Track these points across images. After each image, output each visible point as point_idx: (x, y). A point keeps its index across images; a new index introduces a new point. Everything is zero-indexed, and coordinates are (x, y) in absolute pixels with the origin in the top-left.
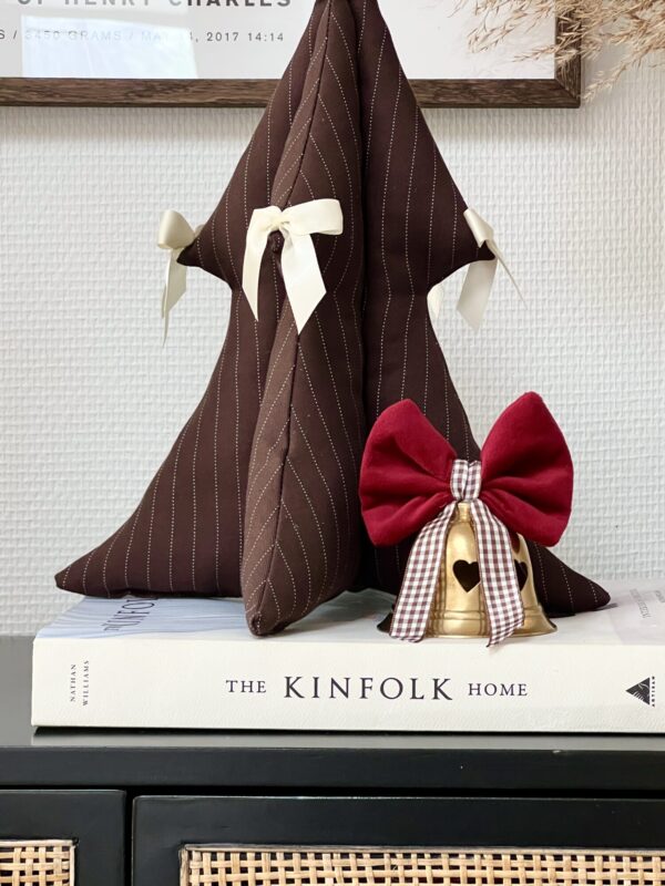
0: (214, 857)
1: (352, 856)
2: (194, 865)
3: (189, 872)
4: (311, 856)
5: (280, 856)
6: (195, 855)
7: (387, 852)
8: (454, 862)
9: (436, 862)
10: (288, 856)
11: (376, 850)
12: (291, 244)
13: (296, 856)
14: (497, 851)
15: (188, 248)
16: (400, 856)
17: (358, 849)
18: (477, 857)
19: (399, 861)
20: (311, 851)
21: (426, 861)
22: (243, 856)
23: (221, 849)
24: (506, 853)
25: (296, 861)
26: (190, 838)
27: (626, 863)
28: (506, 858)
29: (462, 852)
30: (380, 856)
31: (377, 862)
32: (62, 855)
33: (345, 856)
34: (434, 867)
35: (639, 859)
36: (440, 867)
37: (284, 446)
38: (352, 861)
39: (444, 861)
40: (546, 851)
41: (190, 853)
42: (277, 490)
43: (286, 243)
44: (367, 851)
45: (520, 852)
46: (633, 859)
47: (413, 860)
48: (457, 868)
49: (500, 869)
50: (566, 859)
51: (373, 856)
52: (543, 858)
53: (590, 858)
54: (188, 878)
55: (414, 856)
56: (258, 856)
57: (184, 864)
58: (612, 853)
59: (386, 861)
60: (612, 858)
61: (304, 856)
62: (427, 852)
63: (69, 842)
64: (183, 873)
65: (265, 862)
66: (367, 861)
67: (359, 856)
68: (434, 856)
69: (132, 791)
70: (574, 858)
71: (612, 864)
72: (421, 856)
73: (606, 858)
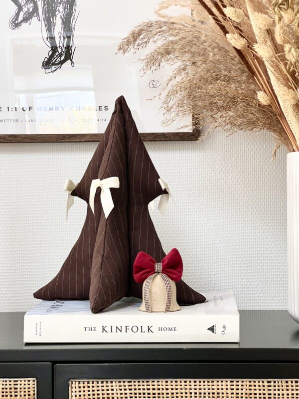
0: (79, 383)
1: (122, 382)
2: (73, 385)
3: (72, 388)
4: (109, 382)
5: (100, 382)
6: (74, 383)
7: (133, 381)
8: (153, 384)
9: (148, 384)
10: (102, 382)
11: (129, 380)
12: (104, 191)
13: (105, 382)
14: (166, 380)
15: (74, 191)
16: (137, 382)
17: (124, 380)
18: (160, 382)
19: (137, 384)
20: (109, 381)
21: (145, 384)
22: (88, 383)
23: (82, 381)
24: (169, 380)
25: (105, 384)
26: (72, 377)
27: (206, 383)
28: (169, 382)
29: (156, 380)
30: (131, 382)
31: (130, 384)
32: (33, 383)
33: (120, 382)
34: (147, 385)
35: (210, 382)
36: (149, 385)
37: (103, 253)
38: (122, 384)
39: (150, 383)
40: (182, 380)
41: (72, 382)
42: (100, 267)
43: (102, 191)
44: (126, 380)
45: (174, 380)
46: (208, 382)
47: (141, 383)
48: (154, 385)
49: (168, 385)
50: (188, 382)
51: (128, 382)
52: (181, 382)
53: (195, 382)
54: (72, 390)
55: (141, 382)
56: (93, 383)
57: (70, 385)
58: (202, 380)
59: (132, 384)
60: (202, 382)
61: (107, 382)
62: (145, 380)
63: (35, 379)
64: (70, 388)
65: (95, 384)
66: (127, 384)
67: (124, 382)
68: (147, 382)
69: (54, 363)
70: (190, 382)
71: (202, 383)
72: (143, 382)
73: (200, 382)
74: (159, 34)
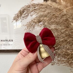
74: (34, 11)
